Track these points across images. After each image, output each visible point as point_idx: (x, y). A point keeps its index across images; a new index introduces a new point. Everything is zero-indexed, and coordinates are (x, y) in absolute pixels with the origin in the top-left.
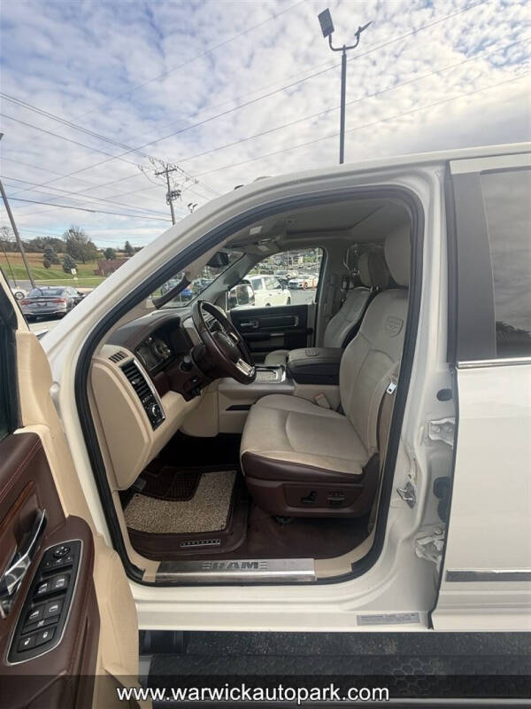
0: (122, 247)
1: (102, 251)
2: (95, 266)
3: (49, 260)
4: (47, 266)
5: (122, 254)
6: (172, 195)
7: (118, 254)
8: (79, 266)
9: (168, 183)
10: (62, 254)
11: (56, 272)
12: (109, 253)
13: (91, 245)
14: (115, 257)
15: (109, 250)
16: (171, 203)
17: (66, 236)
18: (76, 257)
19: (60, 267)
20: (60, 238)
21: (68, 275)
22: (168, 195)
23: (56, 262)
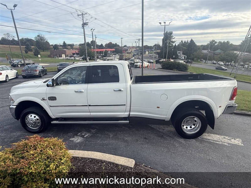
0: (62, 44)
1: (52, 45)
2: (48, 53)
3: (28, 50)
4: (26, 52)
5: (61, 47)
6: (84, 24)
7: (59, 47)
8: (41, 53)
9: (83, 19)
10: (33, 47)
11: (31, 56)
12: (56, 47)
13: (47, 43)
14: (58, 48)
15: (56, 45)
16: (84, 28)
17: (36, 38)
18: (40, 48)
19: (32, 53)
20: (33, 39)
21: (37, 57)
22: (82, 24)
23: (31, 50)
